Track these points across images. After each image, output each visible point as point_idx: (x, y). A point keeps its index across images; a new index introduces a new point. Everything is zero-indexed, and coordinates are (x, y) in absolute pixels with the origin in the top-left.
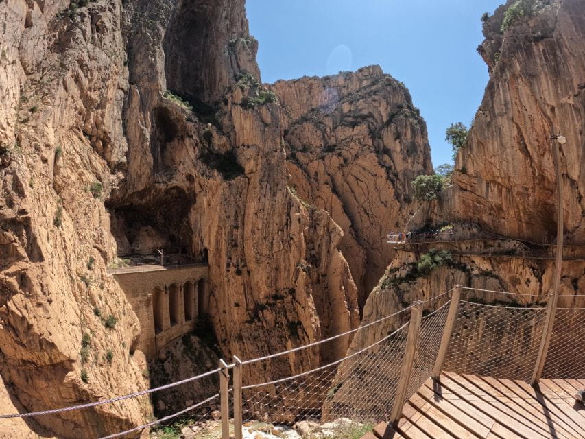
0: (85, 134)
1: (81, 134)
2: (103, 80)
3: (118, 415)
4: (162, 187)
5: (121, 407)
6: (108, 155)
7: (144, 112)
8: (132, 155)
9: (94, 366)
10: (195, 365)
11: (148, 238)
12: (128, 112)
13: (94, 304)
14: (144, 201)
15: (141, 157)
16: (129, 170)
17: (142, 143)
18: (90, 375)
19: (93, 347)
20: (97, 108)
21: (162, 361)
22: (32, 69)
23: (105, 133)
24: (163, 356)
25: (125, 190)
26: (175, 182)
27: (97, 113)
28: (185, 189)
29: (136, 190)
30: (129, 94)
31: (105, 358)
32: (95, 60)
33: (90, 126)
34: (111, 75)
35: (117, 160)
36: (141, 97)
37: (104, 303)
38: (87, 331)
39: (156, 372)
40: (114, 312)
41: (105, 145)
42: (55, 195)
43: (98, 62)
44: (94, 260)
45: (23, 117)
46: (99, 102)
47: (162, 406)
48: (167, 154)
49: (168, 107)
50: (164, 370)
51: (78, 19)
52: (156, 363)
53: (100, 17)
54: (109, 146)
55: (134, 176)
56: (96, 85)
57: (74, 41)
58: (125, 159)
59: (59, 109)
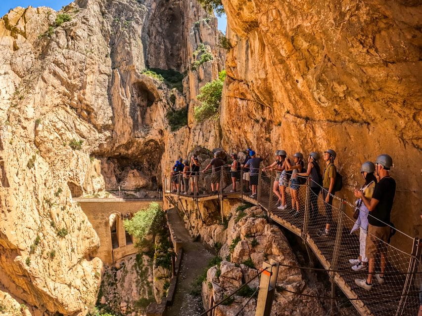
0: (72, 108)
1: (68, 108)
2: (81, 71)
3: (49, 293)
4: (141, 140)
5: (55, 290)
6: (94, 120)
7: (125, 87)
8: (116, 119)
9: (39, 257)
10: (139, 278)
11: (133, 179)
12: (112, 89)
13: (52, 219)
14: (130, 152)
15: (123, 120)
16: (115, 129)
17: (123, 110)
18: (32, 262)
19: (42, 245)
20: (80, 90)
21: (117, 270)
22: (24, 74)
23: (87, 105)
24: (118, 265)
25: (112, 145)
26: (151, 136)
27: (80, 93)
28: (158, 141)
29: (121, 144)
30: (112, 77)
31: (49, 255)
32: (70, 58)
33: (75, 103)
34: (87, 66)
35: (102, 123)
36: (121, 77)
37: (61, 219)
38: (41, 235)
39: (109, 276)
40: (68, 226)
41: (89, 113)
42: (35, 148)
43: (73, 60)
44: (62, 191)
45: (14, 103)
46: (81, 86)
47: (103, 300)
48: (147, 115)
49: (144, 81)
50: (115, 276)
51: (54, 36)
52: (112, 270)
53: (72, 30)
54: (93, 114)
55: (119, 134)
56: (75, 75)
57: (50, 50)
58: (110, 122)
59: (40, 95)
